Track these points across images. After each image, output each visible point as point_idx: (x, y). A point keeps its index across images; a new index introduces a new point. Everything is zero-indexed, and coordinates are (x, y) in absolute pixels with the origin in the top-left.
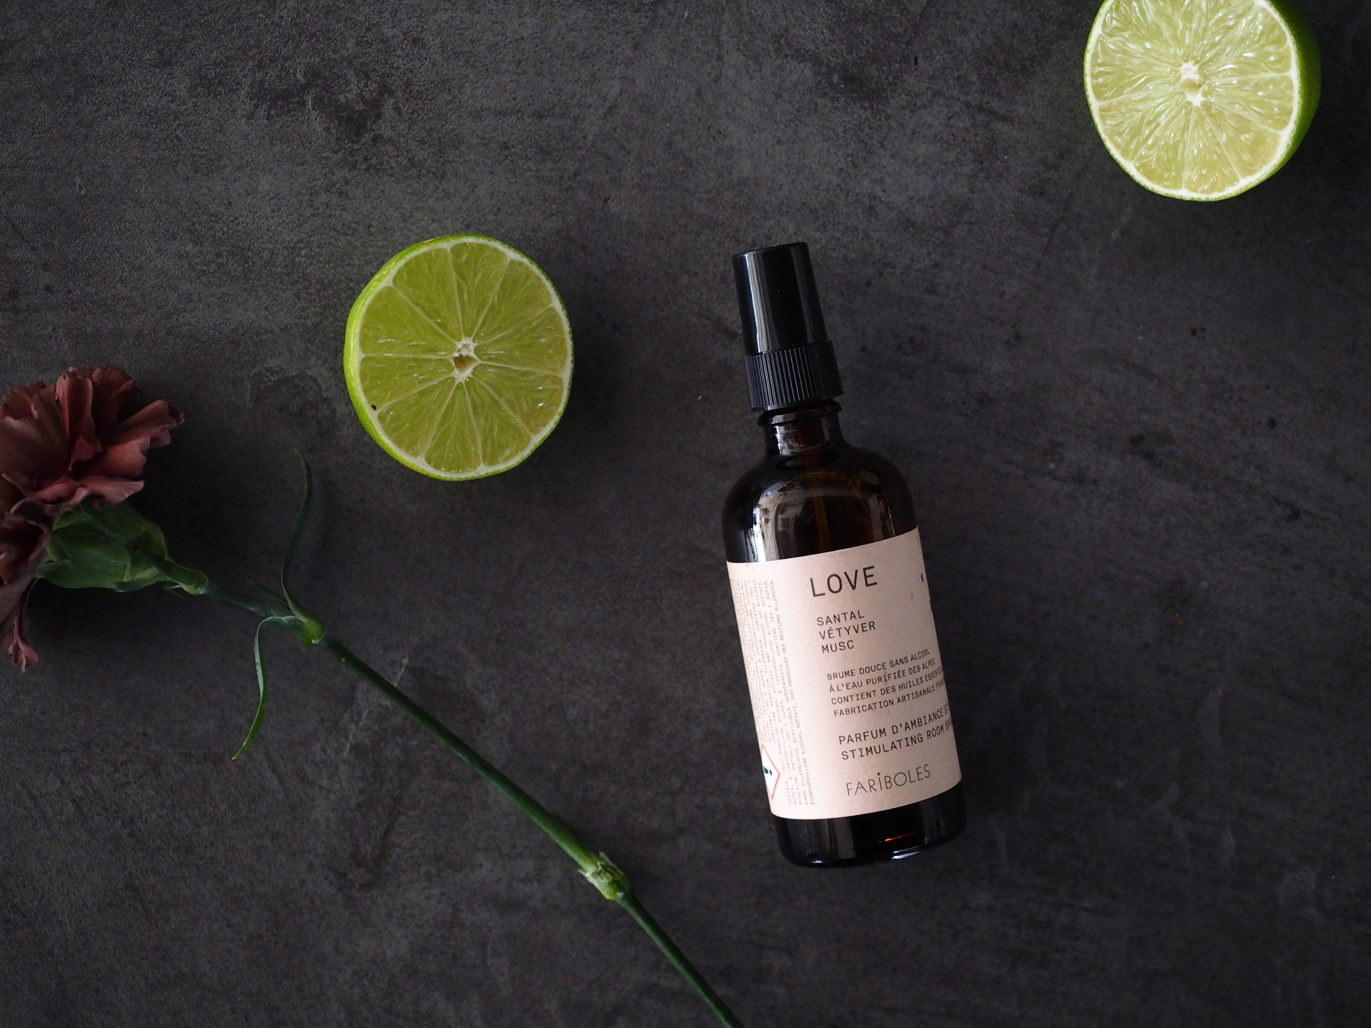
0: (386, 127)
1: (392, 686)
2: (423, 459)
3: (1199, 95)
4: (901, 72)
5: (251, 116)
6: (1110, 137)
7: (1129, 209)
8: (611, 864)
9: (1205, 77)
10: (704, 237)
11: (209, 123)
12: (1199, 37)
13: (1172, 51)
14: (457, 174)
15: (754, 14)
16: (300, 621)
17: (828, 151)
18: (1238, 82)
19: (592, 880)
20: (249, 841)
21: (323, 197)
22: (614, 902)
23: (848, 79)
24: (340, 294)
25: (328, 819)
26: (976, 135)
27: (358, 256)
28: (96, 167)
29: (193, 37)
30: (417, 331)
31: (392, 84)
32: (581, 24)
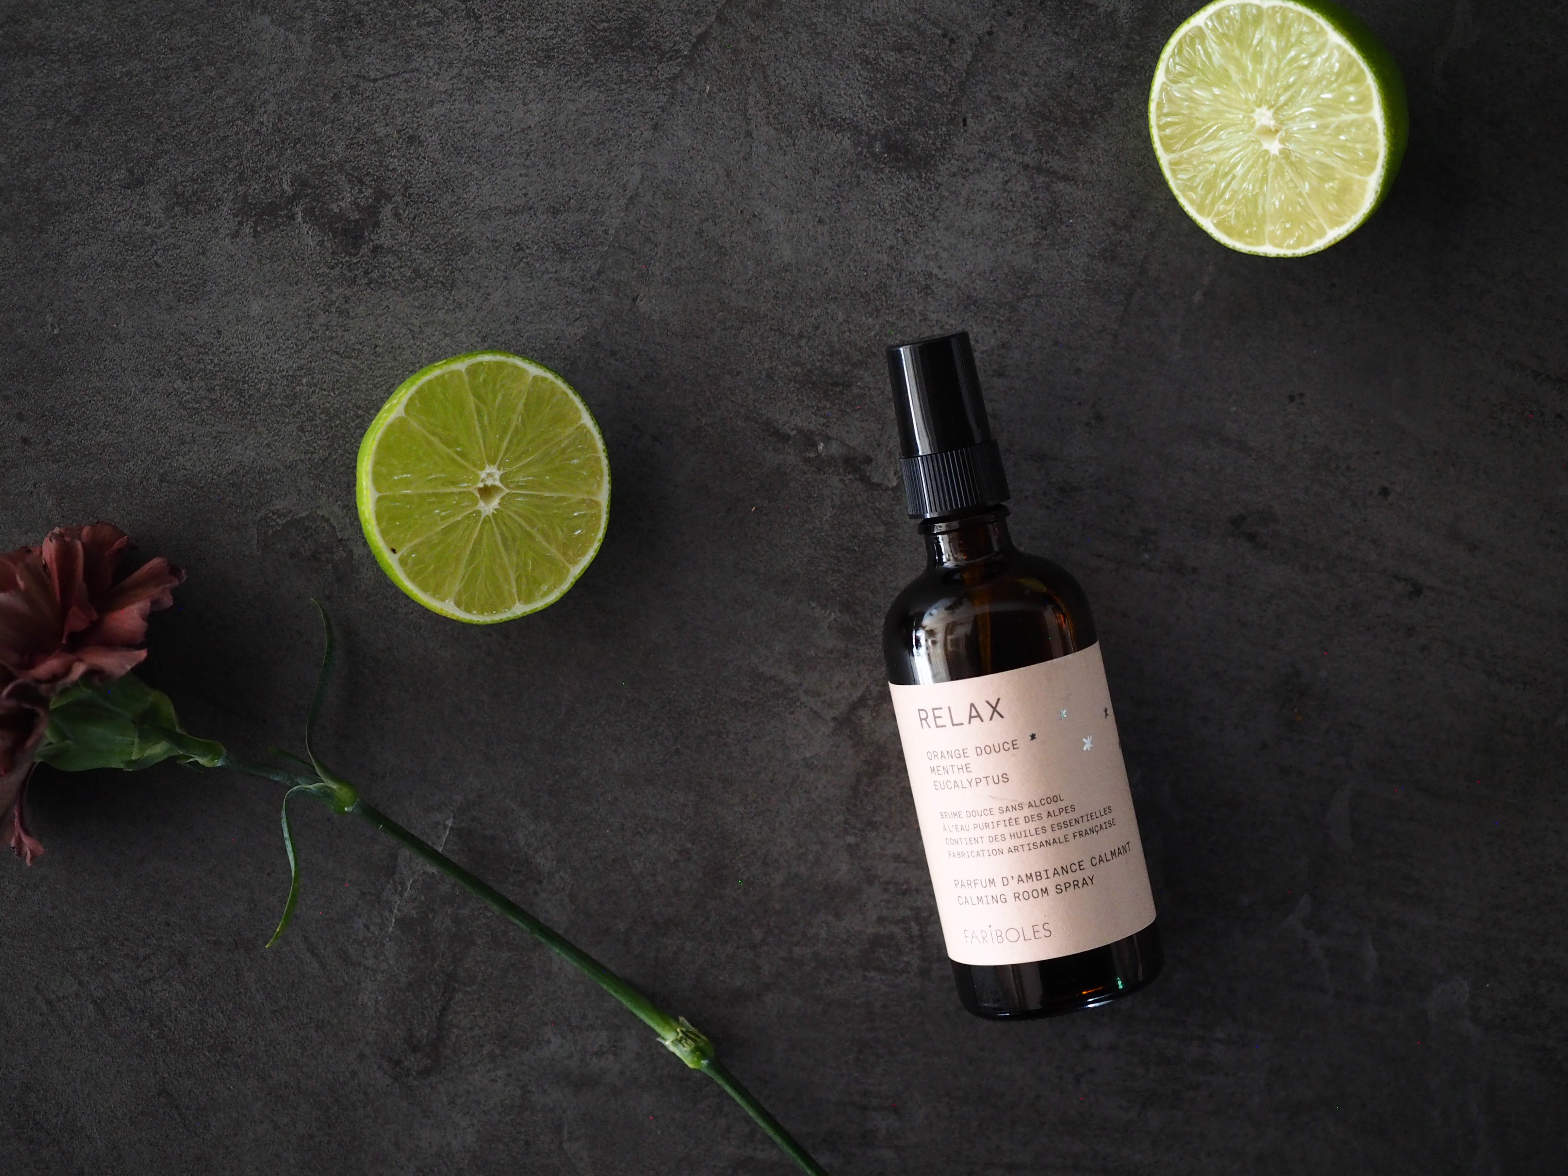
0: (386, 236)
1: (438, 852)
2: (452, 603)
3: (1277, 142)
4: (949, 136)
5: (235, 235)
6: (1183, 192)
7: (1211, 268)
8: (692, 1029)
9: (1282, 123)
10: (744, 332)
11: (190, 246)
12: (1271, 79)
13: (1243, 96)
14: (467, 282)
15: (783, 82)
16: (330, 788)
17: (876, 228)
18: (1317, 127)
19: (672, 1048)
20: (291, 1033)
21: (322, 319)
22: (698, 1071)
23: (891, 147)
24: (349, 423)
25: (377, 1002)
26: (1037, 199)
27: (366, 380)
28: (68, 302)
29: (166, 152)
30: (436, 464)
31: (389, 188)
32: (592, 107)
